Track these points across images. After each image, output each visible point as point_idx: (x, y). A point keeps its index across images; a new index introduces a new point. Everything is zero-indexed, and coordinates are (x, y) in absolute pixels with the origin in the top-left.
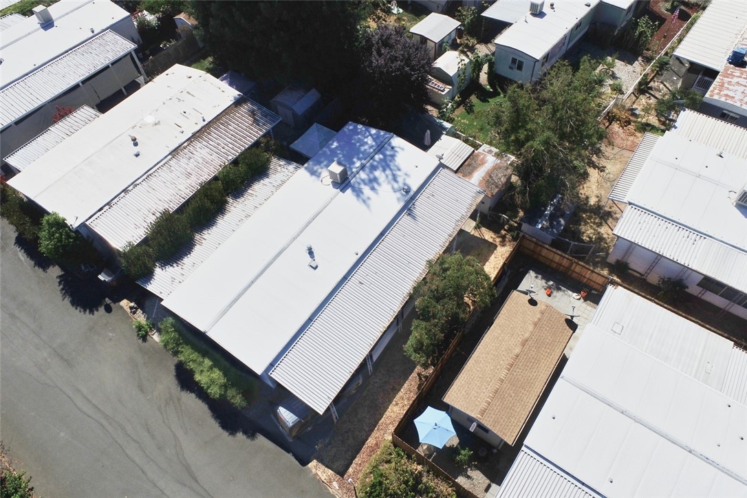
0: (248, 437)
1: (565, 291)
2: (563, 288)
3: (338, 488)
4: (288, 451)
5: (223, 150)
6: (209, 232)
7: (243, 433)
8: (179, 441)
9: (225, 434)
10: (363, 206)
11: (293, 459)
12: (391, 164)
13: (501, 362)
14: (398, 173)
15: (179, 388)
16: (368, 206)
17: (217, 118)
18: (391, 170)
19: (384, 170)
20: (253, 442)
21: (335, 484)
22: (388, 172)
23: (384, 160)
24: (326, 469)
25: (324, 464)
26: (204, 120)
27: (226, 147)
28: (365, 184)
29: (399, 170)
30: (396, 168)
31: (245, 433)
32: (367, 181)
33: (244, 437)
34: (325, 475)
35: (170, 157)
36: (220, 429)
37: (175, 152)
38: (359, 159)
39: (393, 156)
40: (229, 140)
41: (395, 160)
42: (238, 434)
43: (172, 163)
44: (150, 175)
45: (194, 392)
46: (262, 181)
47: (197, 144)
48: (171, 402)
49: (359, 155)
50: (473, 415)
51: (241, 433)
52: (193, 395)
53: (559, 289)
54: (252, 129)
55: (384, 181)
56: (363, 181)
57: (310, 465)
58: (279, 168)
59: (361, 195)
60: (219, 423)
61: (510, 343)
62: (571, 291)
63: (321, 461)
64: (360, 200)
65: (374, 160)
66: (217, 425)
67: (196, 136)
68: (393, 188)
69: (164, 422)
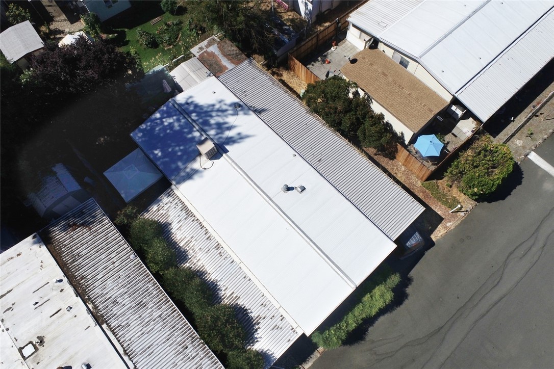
0: (410, 284)
1: (327, 54)
2: (325, 54)
3: (451, 223)
4: (424, 254)
5: (116, 264)
6: (224, 289)
7: (407, 287)
8: (409, 342)
9: (406, 302)
10: (247, 141)
11: (430, 251)
12: (205, 109)
13: (396, 91)
14: (217, 106)
15: (363, 342)
16: (247, 137)
17: (63, 266)
18: (212, 111)
19: (211, 116)
20: (414, 280)
21: (448, 224)
22: (214, 114)
23: (199, 114)
24: (437, 229)
25: (434, 230)
26: (61, 281)
27: (114, 260)
28: (222, 133)
29: (213, 105)
30: (211, 107)
31: (406, 286)
32: (219, 131)
33: (410, 287)
34: (441, 231)
35: (104, 326)
36: (402, 306)
37: (99, 320)
38: (191, 132)
39: (196, 106)
40: (103, 256)
41: (202, 106)
42: (407, 292)
43: (114, 324)
44: (125, 351)
45: (368, 328)
46: (173, 231)
47: (96, 292)
48: (374, 349)
49: (185, 132)
50: (431, 116)
51: (407, 289)
52: (371, 329)
53: (326, 56)
54: (96, 230)
55: (223, 119)
56: (217, 134)
57: (434, 239)
58: (161, 212)
59: (234, 139)
60: (397, 307)
61: (383, 82)
62: (328, 50)
63: (432, 232)
64: (239, 141)
65: (197, 120)
66: (398, 309)
67: (81, 292)
68: (232, 115)
69: (391, 356)
